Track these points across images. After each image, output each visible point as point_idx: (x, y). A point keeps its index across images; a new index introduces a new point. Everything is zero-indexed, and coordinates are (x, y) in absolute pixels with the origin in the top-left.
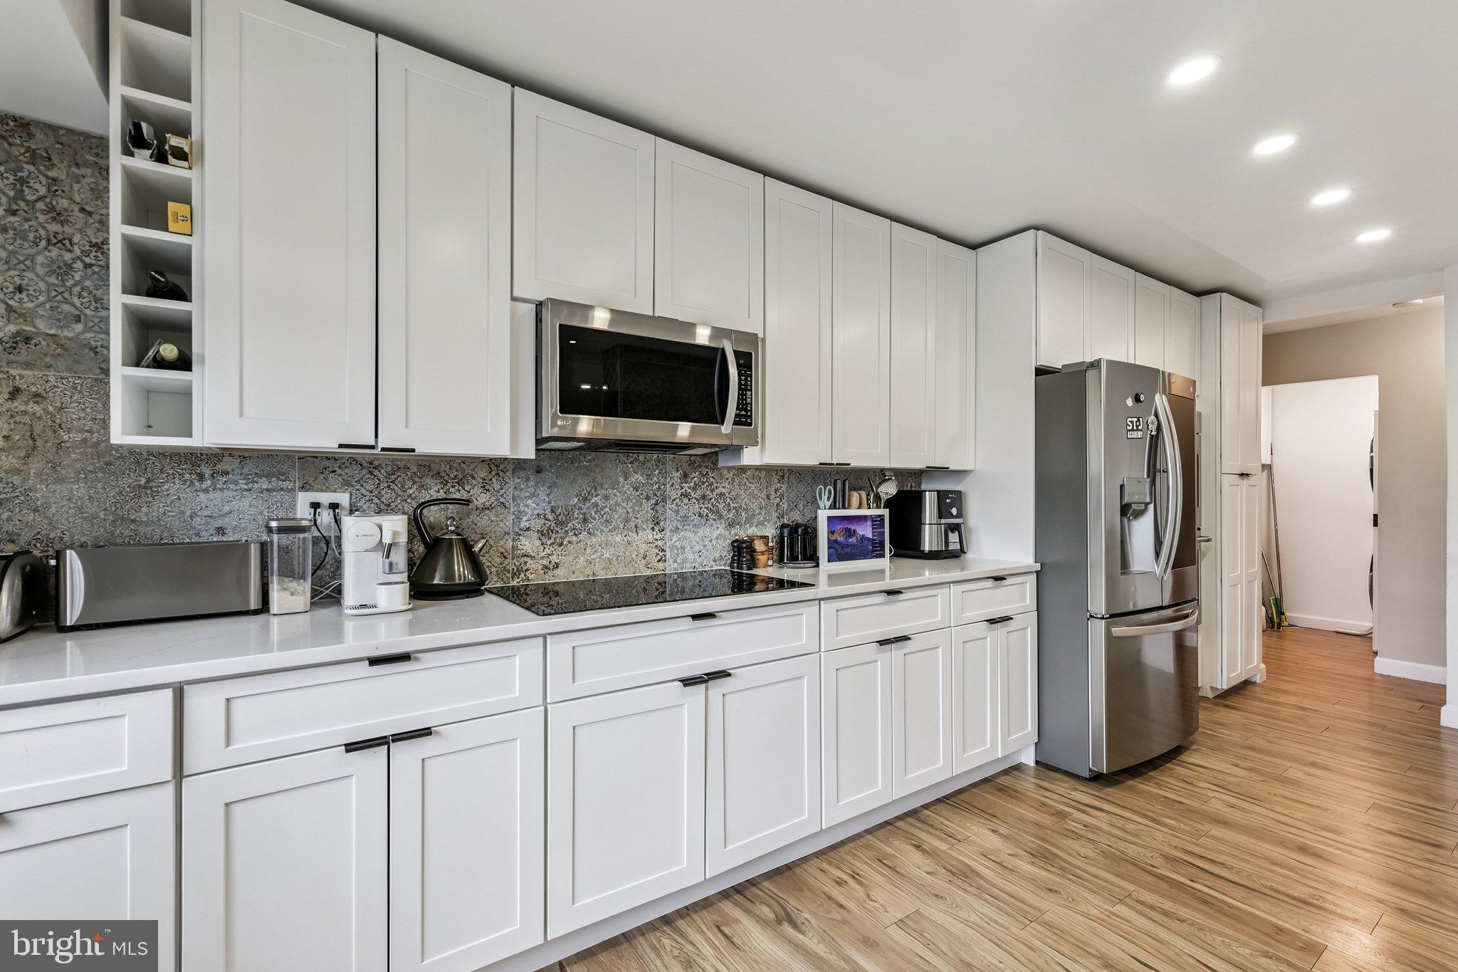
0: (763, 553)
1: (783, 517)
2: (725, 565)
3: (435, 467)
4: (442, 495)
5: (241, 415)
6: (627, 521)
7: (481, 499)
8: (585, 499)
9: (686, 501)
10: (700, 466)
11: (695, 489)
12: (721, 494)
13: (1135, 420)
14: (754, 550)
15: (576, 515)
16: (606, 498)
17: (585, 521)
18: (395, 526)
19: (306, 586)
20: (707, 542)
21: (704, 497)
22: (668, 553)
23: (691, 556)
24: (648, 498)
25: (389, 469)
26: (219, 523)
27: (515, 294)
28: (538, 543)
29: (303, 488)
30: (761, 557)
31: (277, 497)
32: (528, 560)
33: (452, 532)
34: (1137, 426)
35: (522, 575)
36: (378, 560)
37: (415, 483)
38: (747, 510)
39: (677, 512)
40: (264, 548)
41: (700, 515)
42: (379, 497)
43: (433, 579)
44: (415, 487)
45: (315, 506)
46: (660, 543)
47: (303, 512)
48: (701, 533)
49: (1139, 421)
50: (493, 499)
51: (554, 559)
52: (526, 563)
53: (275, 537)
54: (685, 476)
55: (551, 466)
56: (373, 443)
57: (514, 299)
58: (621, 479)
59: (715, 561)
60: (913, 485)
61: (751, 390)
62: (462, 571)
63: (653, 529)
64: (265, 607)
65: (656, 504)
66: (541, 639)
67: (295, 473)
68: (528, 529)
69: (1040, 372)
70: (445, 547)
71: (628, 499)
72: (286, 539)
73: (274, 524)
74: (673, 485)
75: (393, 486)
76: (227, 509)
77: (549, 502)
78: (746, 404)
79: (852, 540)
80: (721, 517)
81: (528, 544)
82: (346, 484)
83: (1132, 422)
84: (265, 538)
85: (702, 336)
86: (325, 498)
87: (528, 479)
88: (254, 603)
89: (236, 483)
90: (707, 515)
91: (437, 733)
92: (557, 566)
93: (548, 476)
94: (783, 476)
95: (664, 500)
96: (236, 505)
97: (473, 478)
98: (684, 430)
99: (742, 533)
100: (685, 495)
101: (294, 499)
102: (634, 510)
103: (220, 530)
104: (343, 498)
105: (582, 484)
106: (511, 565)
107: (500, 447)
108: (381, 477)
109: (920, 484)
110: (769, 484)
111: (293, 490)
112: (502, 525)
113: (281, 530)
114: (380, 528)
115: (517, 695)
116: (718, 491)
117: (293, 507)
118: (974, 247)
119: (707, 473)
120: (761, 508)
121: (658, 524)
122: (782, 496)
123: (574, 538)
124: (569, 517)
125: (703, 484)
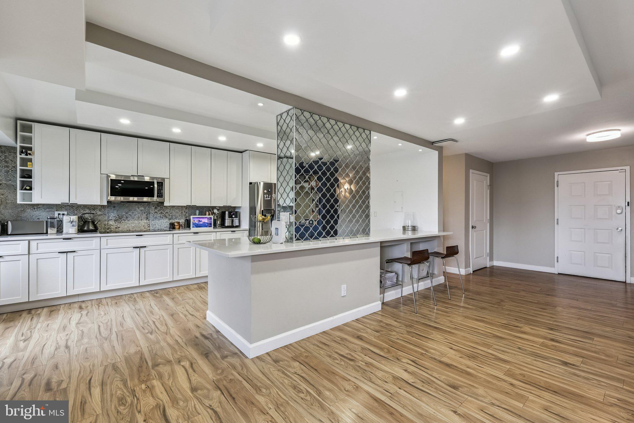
0: (177, 226)
1: (187, 217)
2: (168, 228)
3: (88, 207)
4: (89, 212)
5: (41, 198)
6: (139, 218)
7: (99, 213)
8: (127, 213)
9: (156, 214)
10: (160, 206)
11: (159, 211)
12: (167, 212)
13: (267, 195)
14: (175, 225)
15: (124, 217)
16: (133, 213)
17: (127, 218)
18: (75, 218)
19: (56, 229)
20: (162, 223)
21: (161, 213)
22: (151, 225)
23: (158, 226)
24: (145, 213)
25: (76, 207)
26: (38, 217)
27: (101, 173)
28: (114, 222)
29: (56, 211)
30: (176, 227)
31: (50, 212)
32: (112, 226)
33: (90, 220)
34: (268, 197)
35: (110, 229)
36: (70, 224)
37: (82, 210)
38: (175, 216)
39: (153, 216)
40: (47, 222)
41: (160, 217)
42: (74, 212)
43: (84, 228)
44: (83, 210)
45: (59, 214)
46: (148, 223)
47: (56, 215)
48: (161, 221)
49: (269, 195)
50: (102, 213)
51: (118, 226)
52: (111, 227)
53: (49, 220)
54: (156, 208)
55: (117, 206)
56: (68, 202)
57: (101, 174)
58: (137, 209)
59: (165, 227)
60: (232, 210)
61: (163, 190)
62: (91, 227)
63: (146, 220)
64: (47, 233)
65: (147, 214)
66: (99, 238)
67: (55, 208)
68: (111, 219)
69: (251, 183)
70: (87, 222)
71: (139, 213)
72: (52, 220)
73: (49, 217)
74: (152, 210)
75: (77, 210)
76: (40, 215)
77: (117, 214)
78: (161, 193)
79: (201, 223)
80: (167, 217)
81: (111, 223)
82: (66, 210)
83: (267, 196)
84: (47, 220)
85: (147, 179)
86: (61, 213)
87: (111, 209)
88: (45, 232)
89: (42, 210)
90: (162, 217)
91: (77, 252)
92: (119, 227)
93: (117, 208)
94: (187, 208)
95: (150, 213)
96: (42, 214)
97: (97, 208)
98: (145, 199)
99: (173, 221)
100: (156, 212)
101: (55, 213)
102: (141, 216)
103: (38, 219)
104: (66, 213)
105: (126, 210)
106: (107, 227)
107: (98, 203)
108: (74, 208)
109: (235, 210)
110: (182, 210)
111: (54, 211)
112: (104, 218)
113: (50, 218)
114: (70, 218)
115: (94, 247)
116: (166, 211)
117: (54, 214)
118: (241, 152)
119: (163, 207)
120: (179, 216)
121: (148, 219)
122: (186, 213)
123: (124, 222)
124: (122, 217)
125: (161, 210)
